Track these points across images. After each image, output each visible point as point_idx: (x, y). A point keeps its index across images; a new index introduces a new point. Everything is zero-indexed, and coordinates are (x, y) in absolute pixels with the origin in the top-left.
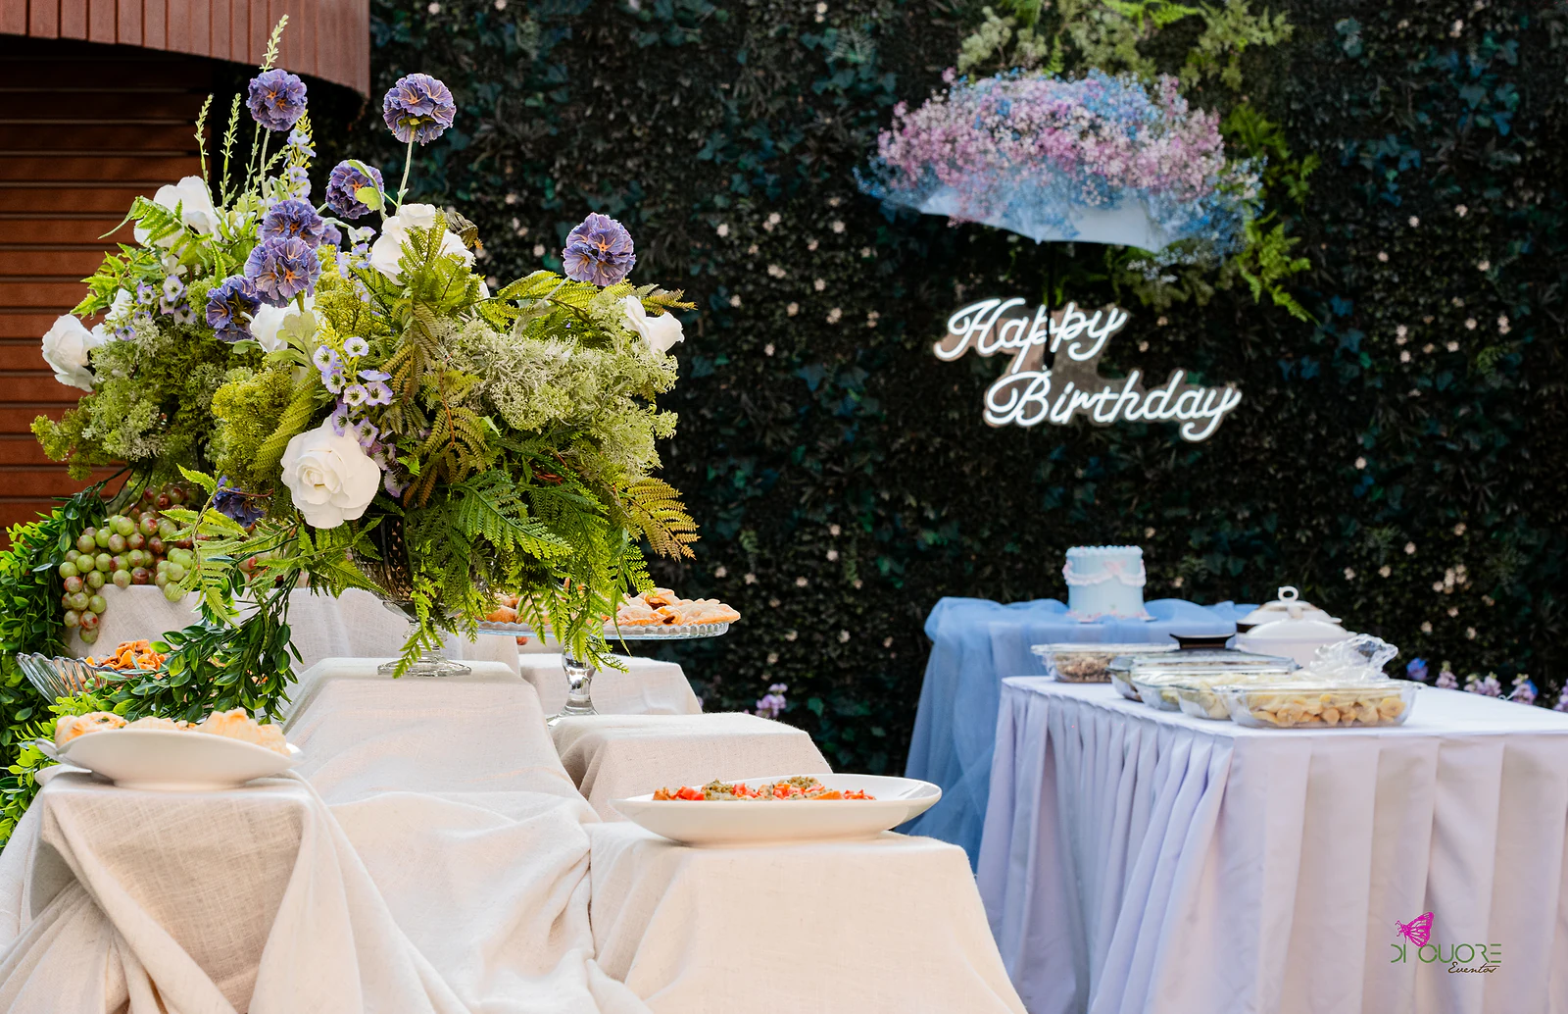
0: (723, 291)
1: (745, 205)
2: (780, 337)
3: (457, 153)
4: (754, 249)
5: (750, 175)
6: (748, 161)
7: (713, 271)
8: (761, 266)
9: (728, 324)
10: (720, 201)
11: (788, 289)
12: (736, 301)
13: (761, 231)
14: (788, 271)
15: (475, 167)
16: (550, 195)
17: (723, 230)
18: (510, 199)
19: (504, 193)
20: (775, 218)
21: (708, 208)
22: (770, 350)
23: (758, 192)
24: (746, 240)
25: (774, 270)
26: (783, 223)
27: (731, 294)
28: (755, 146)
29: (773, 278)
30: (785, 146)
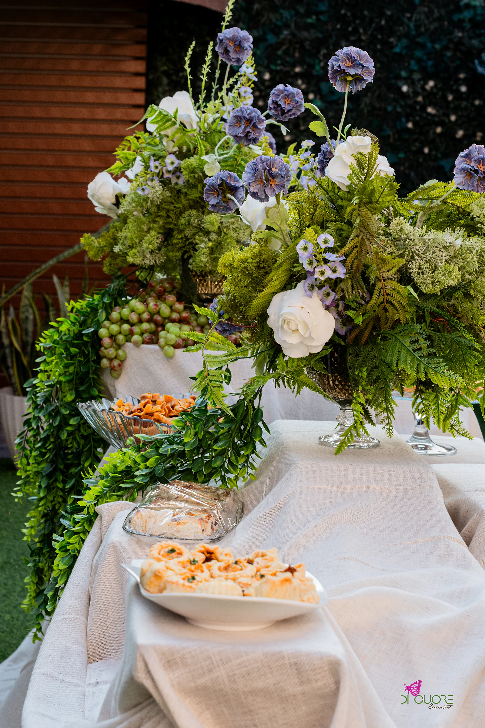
0: (404, 120)
1: (416, 76)
2: (431, 144)
3: (271, 45)
4: (420, 99)
5: (419, 61)
6: (418, 54)
7: (399, 109)
8: (424, 108)
9: (406, 136)
10: (403, 74)
11: (436, 119)
12: (410, 125)
13: (424, 89)
14: (437, 111)
15: (280, 52)
16: (317, 68)
17: (405, 89)
18: (297, 70)
19: (294, 66)
20: (431, 83)
21: (398, 77)
22: (426, 150)
23: (423, 70)
24: (416, 94)
25: (430, 110)
26: (435, 86)
27: (408, 121)
28: (423, 46)
29: (429, 114)
30: (438, 46)
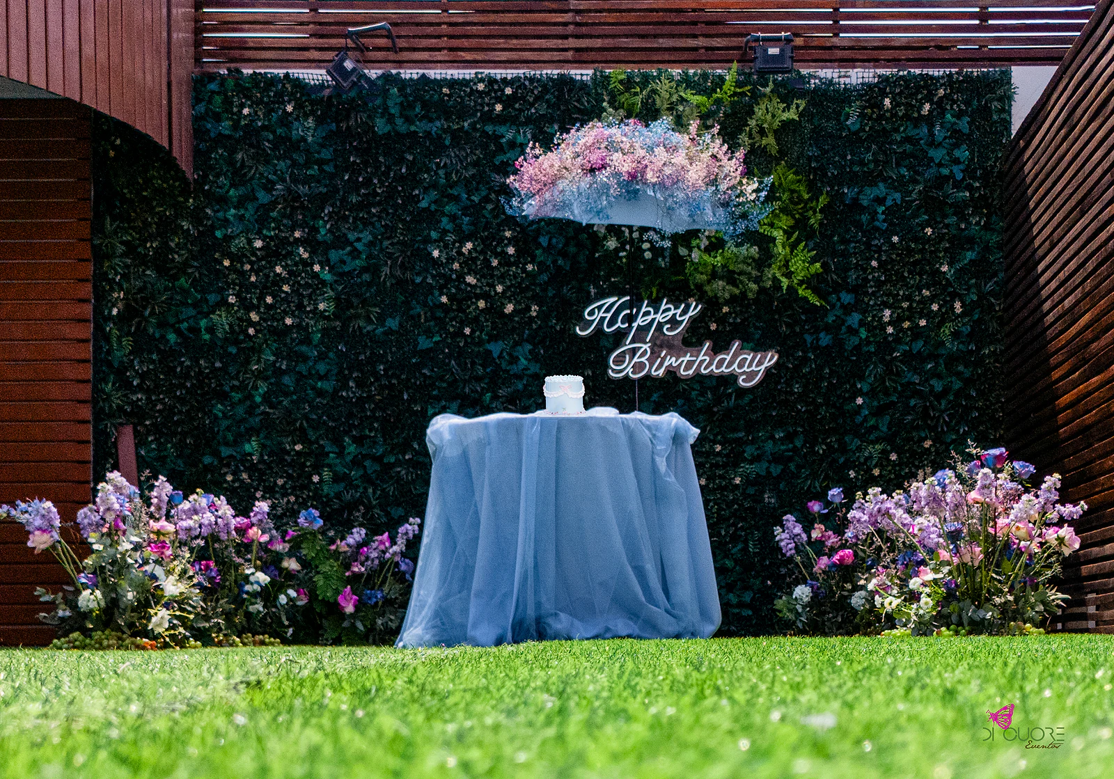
0: (437, 293)
1: (450, 238)
2: (475, 322)
3: (263, 205)
4: (456, 266)
5: (453, 218)
6: (450, 208)
7: (430, 280)
8: (461, 277)
9: (440, 314)
10: (434, 235)
11: (478, 291)
12: (444, 299)
13: (460, 253)
14: (478, 280)
15: (274, 214)
16: (323, 232)
17: (436, 253)
18: (297, 234)
19: (293, 231)
20: (469, 245)
21: (427, 240)
22: (467, 331)
23: (458, 229)
24: (451, 260)
25: (470, 279)
26: (474, 249)
27: (441, 294)
28: (456, 199)
29: (469, 285)
30: (476, 199)
